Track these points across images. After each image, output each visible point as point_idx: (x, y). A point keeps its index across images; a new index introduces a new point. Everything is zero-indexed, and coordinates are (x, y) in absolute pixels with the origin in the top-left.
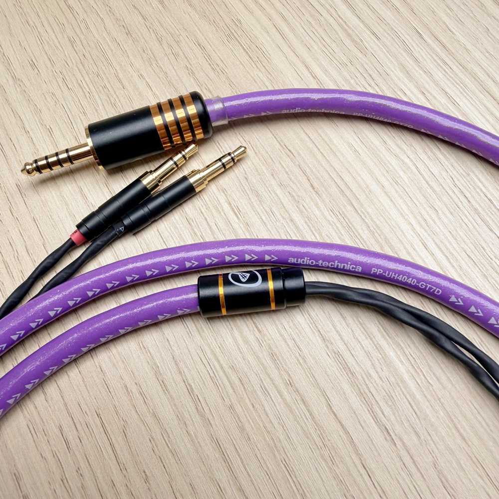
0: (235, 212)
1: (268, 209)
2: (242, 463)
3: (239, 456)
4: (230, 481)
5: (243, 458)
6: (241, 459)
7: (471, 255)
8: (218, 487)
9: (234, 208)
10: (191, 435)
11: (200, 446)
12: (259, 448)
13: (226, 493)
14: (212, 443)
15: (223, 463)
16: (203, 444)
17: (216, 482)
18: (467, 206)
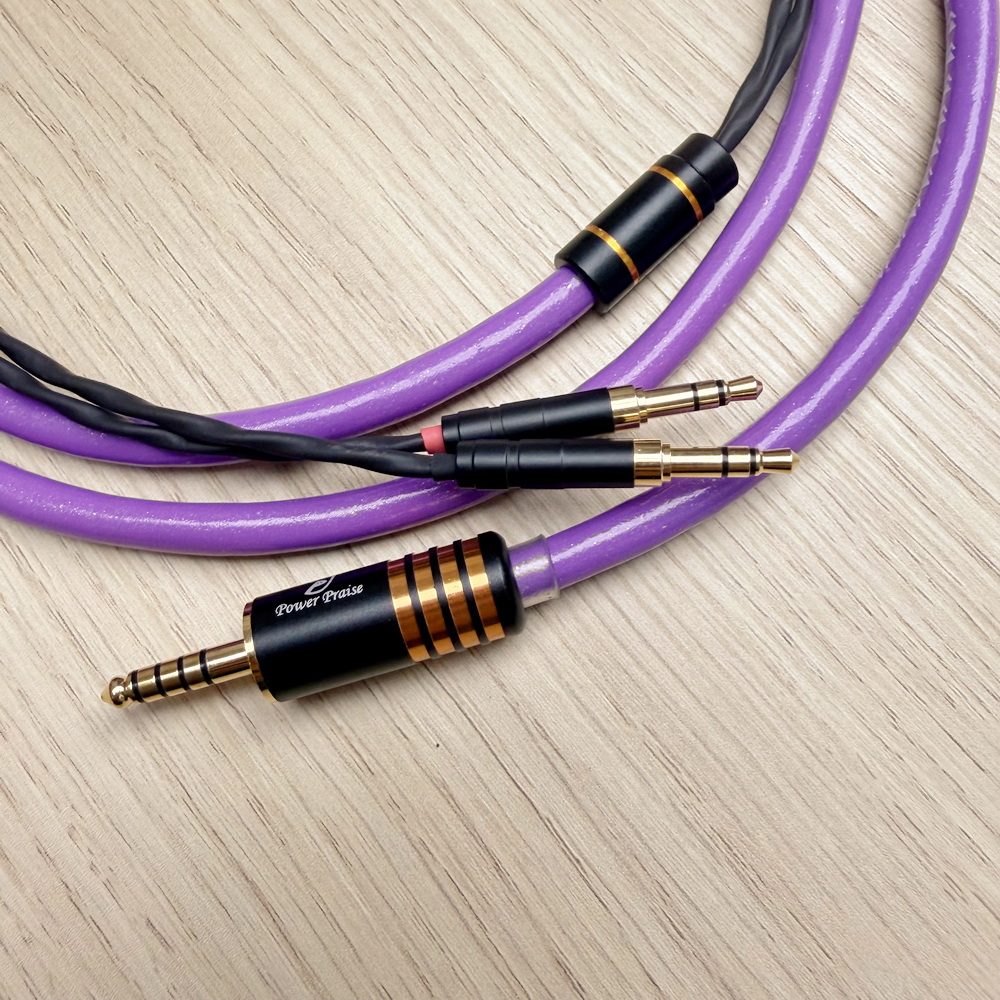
0: (59, 218)
1: (119, 203)
2: (105, 642)
3: (98, 631)
4: (87, 674)
5: (105, 634)
6: (102, 636)
7: (488, 226)
8: (67, 687)
9: (58, 210)
10: (13, 613)
11: (31, 628)
12: (132, 614)
13: (81, 693)
14: (50, 620)
15: (72, 648)
16: (35, 624)
17: (61, 680)
18: (481, 137)
